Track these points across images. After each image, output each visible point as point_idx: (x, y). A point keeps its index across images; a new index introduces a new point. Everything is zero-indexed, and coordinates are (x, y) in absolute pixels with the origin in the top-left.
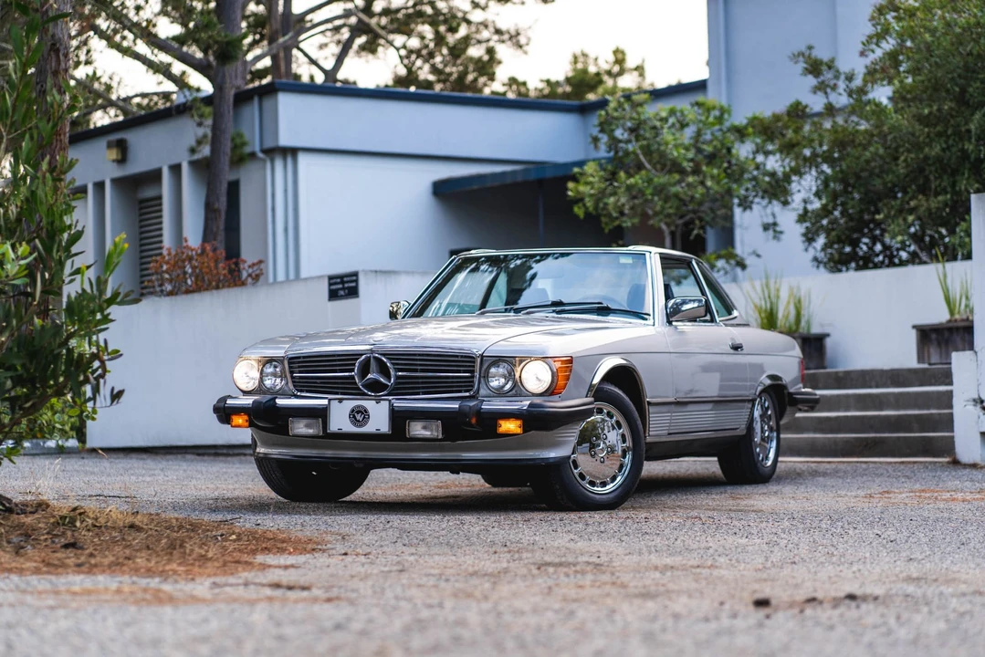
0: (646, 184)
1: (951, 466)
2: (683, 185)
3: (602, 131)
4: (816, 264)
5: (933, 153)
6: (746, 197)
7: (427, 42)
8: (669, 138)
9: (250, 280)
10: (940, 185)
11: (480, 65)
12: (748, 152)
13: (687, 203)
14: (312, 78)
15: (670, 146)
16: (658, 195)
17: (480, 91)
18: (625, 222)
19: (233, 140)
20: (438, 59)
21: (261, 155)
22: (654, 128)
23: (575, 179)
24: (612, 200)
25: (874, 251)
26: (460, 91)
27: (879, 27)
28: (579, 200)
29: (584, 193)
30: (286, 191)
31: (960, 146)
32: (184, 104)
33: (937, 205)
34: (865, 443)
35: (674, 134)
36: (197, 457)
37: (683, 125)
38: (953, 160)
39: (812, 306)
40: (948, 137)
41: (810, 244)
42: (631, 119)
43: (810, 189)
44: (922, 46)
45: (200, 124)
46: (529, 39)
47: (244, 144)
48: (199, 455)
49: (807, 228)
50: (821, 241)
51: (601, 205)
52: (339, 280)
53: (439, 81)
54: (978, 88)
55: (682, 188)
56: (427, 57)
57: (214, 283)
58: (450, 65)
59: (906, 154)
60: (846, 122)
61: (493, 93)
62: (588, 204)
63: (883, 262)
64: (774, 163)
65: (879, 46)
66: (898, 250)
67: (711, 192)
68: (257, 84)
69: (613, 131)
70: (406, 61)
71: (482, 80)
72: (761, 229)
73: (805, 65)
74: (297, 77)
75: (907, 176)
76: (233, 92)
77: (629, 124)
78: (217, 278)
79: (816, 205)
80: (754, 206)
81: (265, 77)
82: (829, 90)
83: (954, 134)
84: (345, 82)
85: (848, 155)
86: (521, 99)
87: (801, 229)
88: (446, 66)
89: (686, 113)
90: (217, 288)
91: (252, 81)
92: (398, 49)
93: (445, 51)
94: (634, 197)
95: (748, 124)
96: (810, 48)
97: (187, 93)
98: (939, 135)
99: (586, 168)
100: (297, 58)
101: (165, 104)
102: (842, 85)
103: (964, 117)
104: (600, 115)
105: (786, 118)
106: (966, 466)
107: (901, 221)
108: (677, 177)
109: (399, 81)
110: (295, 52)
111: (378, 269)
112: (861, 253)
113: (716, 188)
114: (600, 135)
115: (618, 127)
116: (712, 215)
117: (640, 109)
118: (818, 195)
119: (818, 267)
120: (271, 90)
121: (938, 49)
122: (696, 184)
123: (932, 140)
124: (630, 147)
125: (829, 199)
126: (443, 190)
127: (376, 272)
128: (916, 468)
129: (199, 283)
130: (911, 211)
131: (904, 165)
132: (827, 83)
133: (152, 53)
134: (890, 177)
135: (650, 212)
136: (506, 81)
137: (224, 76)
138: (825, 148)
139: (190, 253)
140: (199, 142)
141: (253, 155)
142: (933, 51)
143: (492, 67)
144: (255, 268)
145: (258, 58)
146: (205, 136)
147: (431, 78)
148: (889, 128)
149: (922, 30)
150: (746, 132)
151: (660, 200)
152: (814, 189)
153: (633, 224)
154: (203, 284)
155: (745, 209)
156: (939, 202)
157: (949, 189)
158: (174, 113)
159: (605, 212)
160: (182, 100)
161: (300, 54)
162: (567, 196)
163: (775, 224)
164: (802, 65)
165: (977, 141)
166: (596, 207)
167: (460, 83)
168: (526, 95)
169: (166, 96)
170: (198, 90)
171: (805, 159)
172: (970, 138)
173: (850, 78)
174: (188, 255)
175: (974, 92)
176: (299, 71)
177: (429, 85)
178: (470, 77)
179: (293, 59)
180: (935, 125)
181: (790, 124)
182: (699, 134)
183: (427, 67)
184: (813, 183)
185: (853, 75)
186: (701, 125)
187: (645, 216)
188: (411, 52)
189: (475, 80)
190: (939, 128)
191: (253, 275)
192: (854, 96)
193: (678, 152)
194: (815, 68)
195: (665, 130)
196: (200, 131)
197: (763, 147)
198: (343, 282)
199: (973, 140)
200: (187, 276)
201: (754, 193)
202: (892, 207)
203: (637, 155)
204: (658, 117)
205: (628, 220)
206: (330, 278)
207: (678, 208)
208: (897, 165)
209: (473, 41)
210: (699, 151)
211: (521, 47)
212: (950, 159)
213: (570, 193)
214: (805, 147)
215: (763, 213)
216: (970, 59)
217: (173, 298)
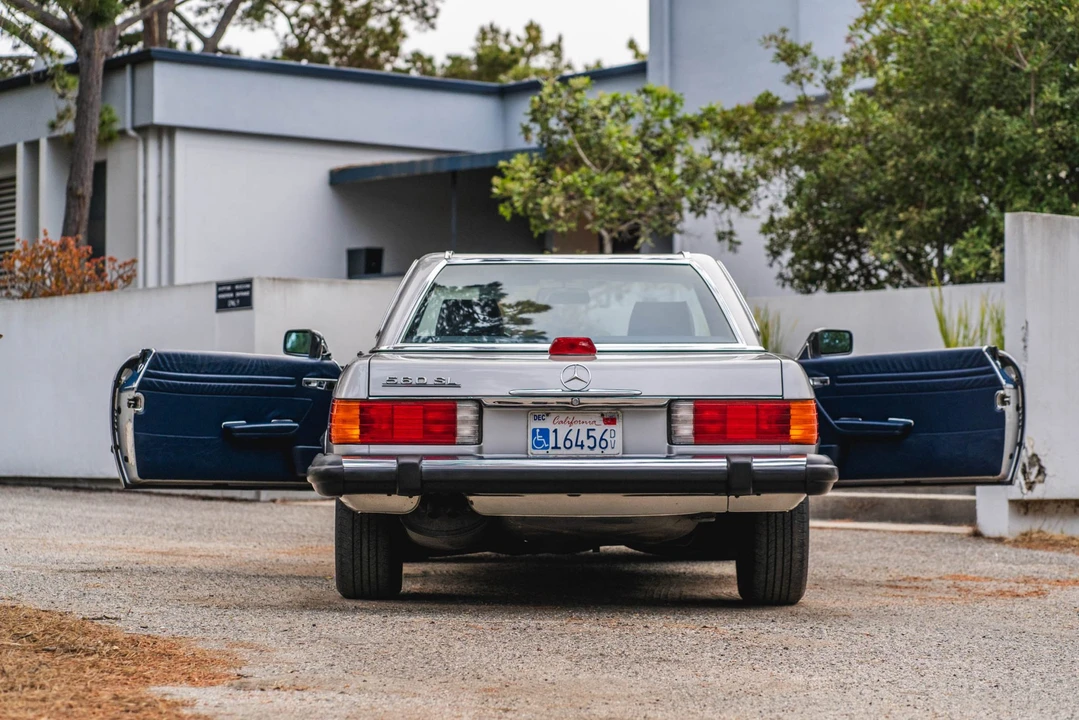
0: (586, 183)
1: (971, 538)
2: (629, 185)
3: (534, 120)
4: (781, 281)
5: (929, 159)
6: (699, 201)
7: (322, 10)
8: (614, 129)
9: (120, 282)
10: (934, 195)
11: (381, 38)
12: (703, 149)
13: (633, 207)
14: (189, 46)
15: (614, 139)
16: (598, 196)
17: (381, 67)
18: (561, 226)
19: (101, 115)
20: (334, 30)
21: (132, 133)
22: (595, 117)
23: (500, 173)
24: (546, 200)
25: (848, 269)
26: (359, 66)
27: (870, 9)
28: (506, 199)
29: (512, 191)
30: (160, 176)
31: (960, 151)
32: (45, 72)
33: (930, 219)
34: (860, 504)
35: (617, 125)
36: (53, 492)
37: (628, 116)
38: (951, 168)
39: (781, 331)
40: (946, 141)
41: (775, 258)
42: (568, 106)
43: (780, 196)
44: (919, 32)
45: (62, 96)
46: (437, 11)
47: (113, 121)
48: (55, 488)
49: (772, 239)
50: (788, 255)
51: (531, 205)
52: (229, 288)
53: (334, 55)
54: (982, 84)
55: (628, 188)
56: (321, 27)
57: (78, 285)
58: (348, 37)
59: (896, 158)
60: (823, 118)
61: (394, 69)
62: (517, 204)
63: (857, 282)
64: (734, 163)
65: (868, 31)
66: (876, 268)
67: (662, 194)
68: (126, 51)
69: (547, 120)
70: (297, 31)
71: (384, 55)
72: (715, 238)
73: (777, 51)
74: (172, 44)
75: (895, 183)
76: (103, 60)
77: (565, 113)
78: (82, 278)
79: (785, 213)
80: (708, 212)
81: (136, 44)
82: (804, 81)
83: (954, 136)
84: (227, 51)
85: (826, 157)
86: (426, 77)
87: (765, 241)
88: (342, 37)
89: (630, 101)
90: (82, 291)
91: (121, 47)
92: (288, 17)
93: (342, 21)
94: (571, 198)
95: (702, 116)
96: (784, 31)
97: (48, 60)
98: (936, 137)
99: (513, 161)
100: (173, 23)
101: (20, 70)
102: (819, 74)
103: (965, 118)
104: (533, 102)
105: (753, 112)
106: (989, 539)
107: (888, 238)
108: (621, 175)
109: (289, 53)
110: (170, 16)
111: (276, 277)
112: (833, 271)
113: (667, 189)
114: (532, 125)
115: (552, 115)
116: (660, 222)
117: (578, 96)
118: (789, 202)
119: (783, 285)
120: (145, 59)
121: (938, 36)
122: (643, 184)
123: (927, 143)
124: (566, 139)
125: (804, 208)
126: (340, 180)
127: (274, 279)
128: (930, 540)
129: (59, 284)
130: (900, 225)
131: (893, 170)
132: (802, 72)
133: (9, 11)
134: (874, 184)
135: (588, 215)
136: (409, 57)
137: (92, 41)
138: (799, 148)
139: (50, 249)
140: (61, 117)
141: (123, 133)
142: (931, 38)
143: (395, 40)
144: (127, 269)
145: (129, 22)
146: (68, 110)
147: (326, 50)
148: (877, 128)
149: (919, 14)
150: (701, 125)
151: (601, 201)
152: (784, 195)
153: (570, 229)
154: (65, 285)
155: (698, 215)
156: (933, 216)
157: (945, 201)
158: (32, 81)
159: (535, 213)
160: (41, 66)
161: (176, 19)
162: (492, 193)
163: (731, 233)
164: (774, 50)
165: (980, 145)
166: (525, 206)
167: (358, 58)
168: (432, 73)
169: (22, 61)
170: (61, 56)
171: (776, 160)
172: (972, 142)
173: (828, 68)
174: (47, 252)
175: (979, 88)
176: (175, 38)
177: (323, 58)
178: (371, 51)
179: (169, 24)
180: (932, 126)
181: (757, 118)
182: (646, 126)
183: (321, 38)
184: (784, 188)
185: (832, 64)
186: (649, 116)
187: (582, 220)
188: (304, 20)
189: (376, 55)
190: (934, 130)
191: (125, 276)
192: (833, 89)
193: (623, 146)
194: (790, 54)
195: (608, 120)
196: (62, 105)
197: (720, 144)
198: (234, 291)
199: (976, 145)
200: (46, 275)
201: (708, 197)
202: (877, 220)
203: (574, 149)
204: (600, 106)
205: (564, 224)
206: (219, 285)
207: (621, 212)
208: (884, 171)
209: (374, 11)
210: (646, 145)
211: (427, 19)
212: (947, 166)
213: (495, 190)
214: (776, 146)
215: (718, 220)
216: (974, 50)
217: (29, 301)
